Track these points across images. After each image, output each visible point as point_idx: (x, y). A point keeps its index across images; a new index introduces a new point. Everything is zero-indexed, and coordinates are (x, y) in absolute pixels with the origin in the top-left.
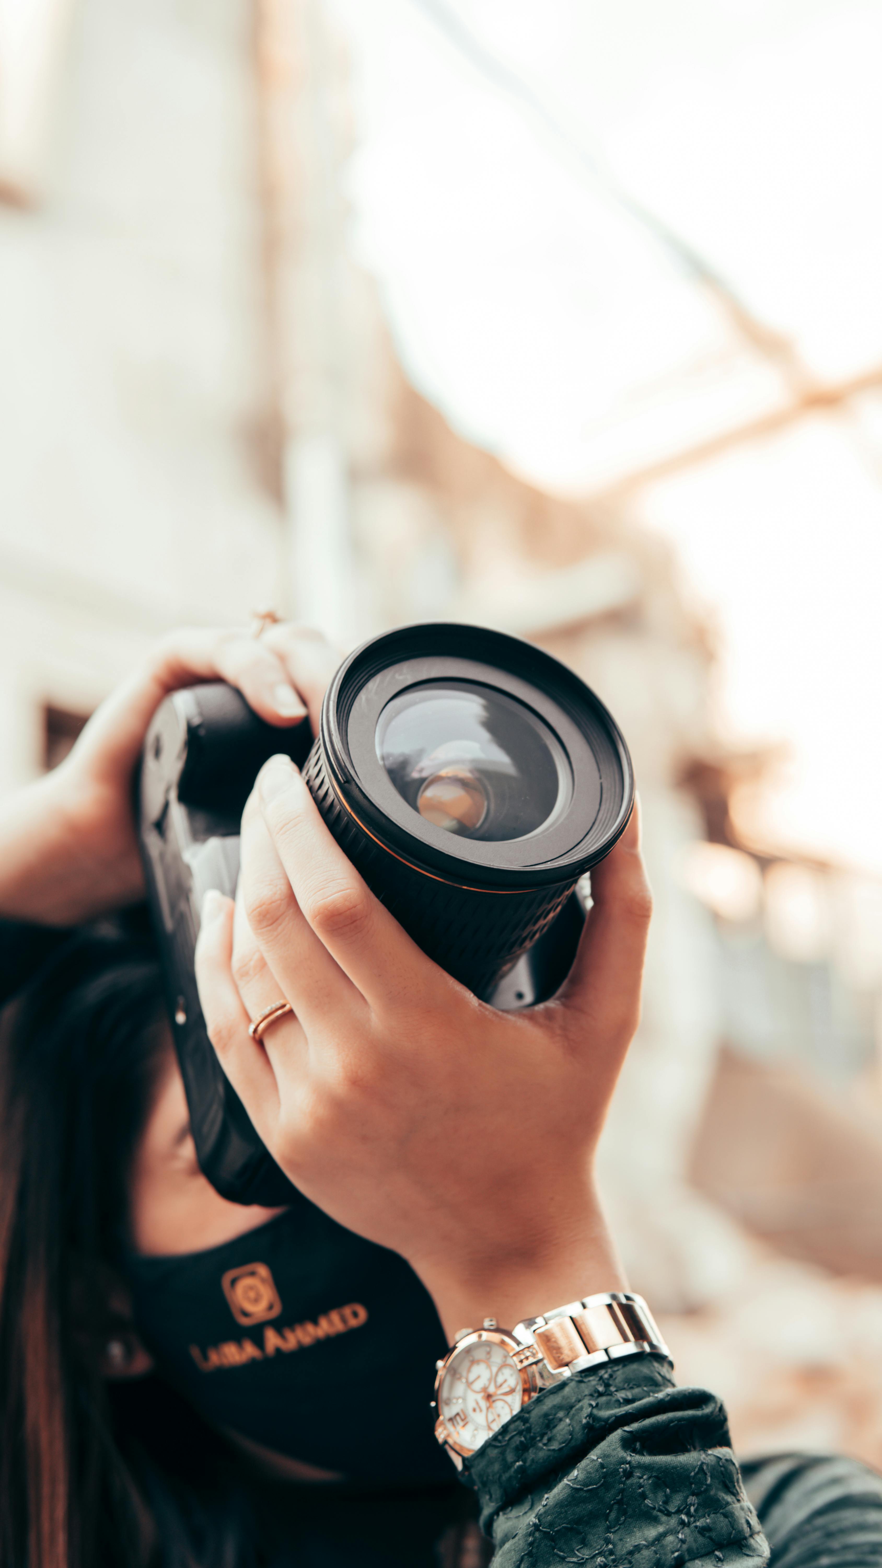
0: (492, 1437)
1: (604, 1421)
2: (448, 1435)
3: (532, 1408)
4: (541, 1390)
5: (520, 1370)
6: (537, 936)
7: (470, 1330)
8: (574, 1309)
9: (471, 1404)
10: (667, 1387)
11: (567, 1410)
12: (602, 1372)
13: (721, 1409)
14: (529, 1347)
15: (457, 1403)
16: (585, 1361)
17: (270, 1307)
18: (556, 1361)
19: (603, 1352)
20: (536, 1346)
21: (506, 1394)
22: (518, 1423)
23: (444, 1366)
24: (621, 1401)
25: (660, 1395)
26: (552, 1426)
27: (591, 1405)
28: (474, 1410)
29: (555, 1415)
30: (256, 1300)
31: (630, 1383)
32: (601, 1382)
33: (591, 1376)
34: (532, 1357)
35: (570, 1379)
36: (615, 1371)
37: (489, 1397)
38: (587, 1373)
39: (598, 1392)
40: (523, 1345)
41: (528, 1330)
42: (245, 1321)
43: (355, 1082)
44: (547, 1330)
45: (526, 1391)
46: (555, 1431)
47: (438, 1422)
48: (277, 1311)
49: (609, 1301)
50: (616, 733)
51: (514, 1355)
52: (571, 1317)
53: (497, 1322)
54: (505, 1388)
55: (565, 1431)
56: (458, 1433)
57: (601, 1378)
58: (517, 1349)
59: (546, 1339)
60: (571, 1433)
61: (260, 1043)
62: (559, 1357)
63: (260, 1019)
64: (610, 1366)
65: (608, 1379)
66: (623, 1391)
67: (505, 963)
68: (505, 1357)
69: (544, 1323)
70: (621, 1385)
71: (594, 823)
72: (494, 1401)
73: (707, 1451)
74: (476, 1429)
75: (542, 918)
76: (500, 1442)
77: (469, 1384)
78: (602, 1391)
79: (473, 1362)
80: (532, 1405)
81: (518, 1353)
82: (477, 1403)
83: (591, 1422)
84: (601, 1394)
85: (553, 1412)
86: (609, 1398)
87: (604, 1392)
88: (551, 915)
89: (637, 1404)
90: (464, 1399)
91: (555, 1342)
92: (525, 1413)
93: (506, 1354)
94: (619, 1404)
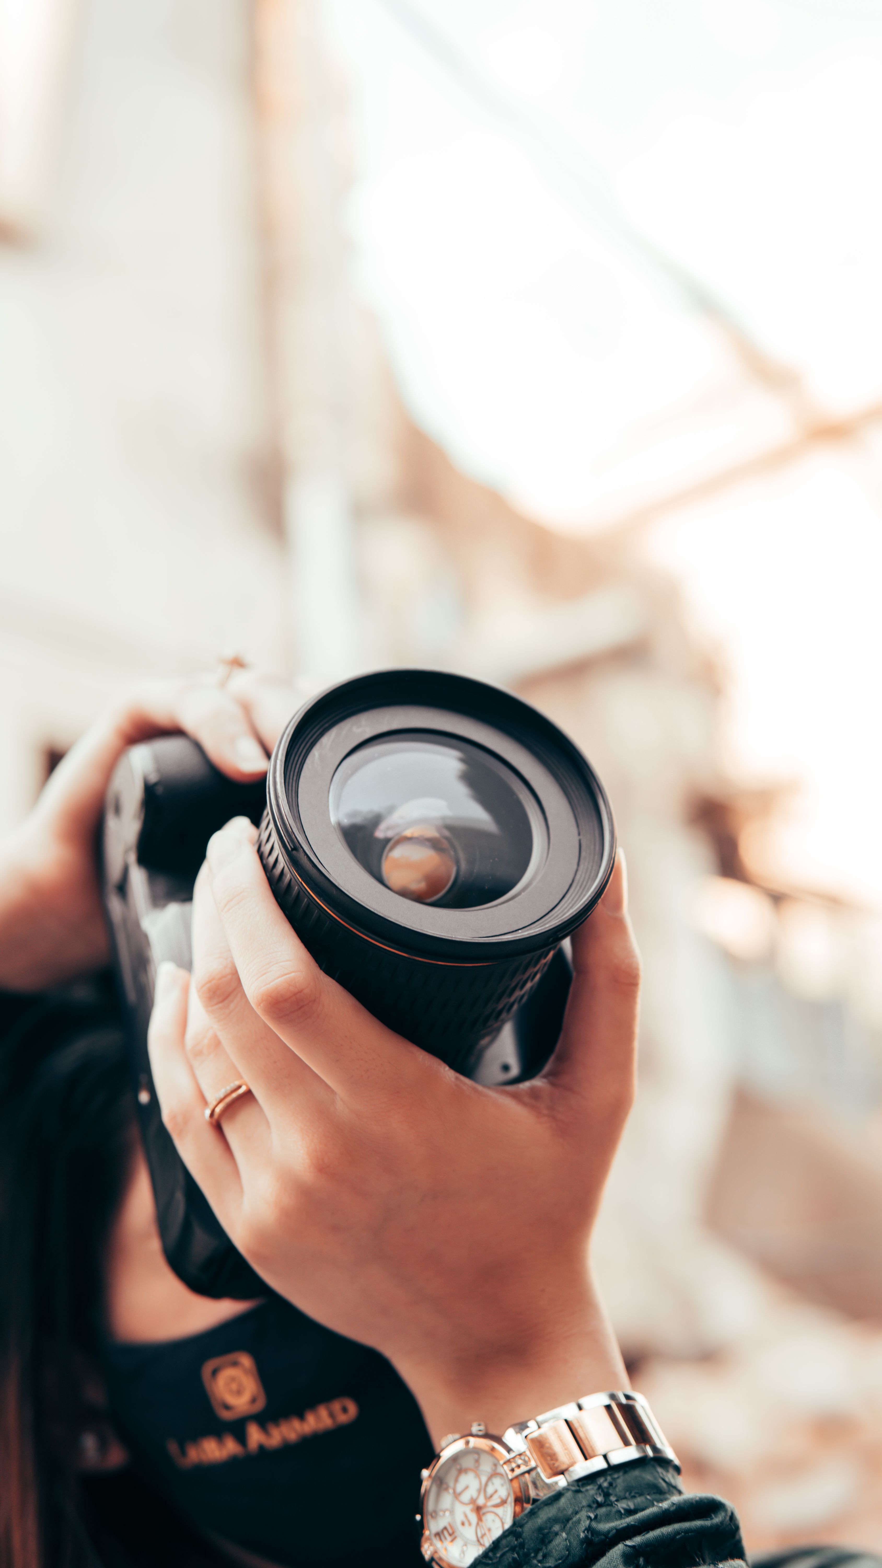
0: (483, 1554)
1: (604, 1535)
2: (436, 1552)
3: (525, 1521)
4: (535, 1501)
5: (511, 1480)
6: (515, 1007)
7: (457, 1436)
8: (569, 1411)
9: (459, 1517)
10: (672, 1494)
11: (563, 1522)
12: (601, 1480)
13: (732, 1517)
14: (520, 1455)
15: (444, 1515)
16: (583, 1468)
17: (253, 1400)
18: (551, 1469)
19: (602, 1458)
20: (528, 1453)
21: (497, 1506)
22: (510, 1538)
23: (430, 1476)
24: (623, 1511)
25: (665, 1505)
26: (547, 1541)
27: (589, 1517)
28: (463, 1524)
29: (550, 1528)
30: (239, 1392)
31: (632, 1491)
32: (600, 1491)
33: (589, 1484)
34: (524, 1465)
35: (566, 1489)
36: (614, 1479)
37: (478, 1510)
38: (585, 1482)
39: (597, 1502)
40: (514, 1452)
41: (519, 1435)
42: (226, 1415)
43: (322, 1168)
44: (541, 1435)
45: (518, 1500)
46: (551, 1546)
47: (423, 1539)
48: (260, 1405)
49: (607, 1401)
50: (595, 785)
51: (505, 1463)
52: (566, 1421)
53: (486, 1427)
54: (496, 1500)
55: (561, 1546)
56: (446, 1549)
57: (600, 1487)
58: (508, 1456)
59: (540, 1445)
60: (568, 1549)
61: (218, 1127)
62: (554, 1464)
63: (215, 1103)
64: (609, 1473)
65: (607, 1488)
66: (625, 1501)
67: (483, 1037)
68: (495, 1465)
69: (537, 1427)
70: (622, 1494)
71: (571, 885)
72: (484, 1514)
73: (718, 1565)
74: (465, 1545)
75: (518, 989)
76: (491, 1559)
77: (457, 1496)
78: (601, 1501)
79: (461, 1471)
80: (525, 1518)
81: (508, 1461)
82: (466, 1516)
83: (590, 1536)
84: (600, 1505)
85: (548, 1525)
86: (609, 1508)
87: (603, 1502)
88: (529, 985)
89: (640, 1515)
90: (452, 1512)
91: (550, 1448)
92: (517, 1527)
93: (496, 1462)
94: (620, 1515)
